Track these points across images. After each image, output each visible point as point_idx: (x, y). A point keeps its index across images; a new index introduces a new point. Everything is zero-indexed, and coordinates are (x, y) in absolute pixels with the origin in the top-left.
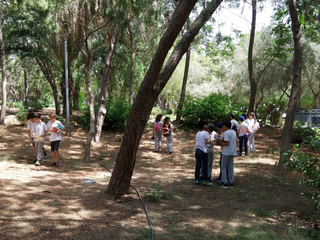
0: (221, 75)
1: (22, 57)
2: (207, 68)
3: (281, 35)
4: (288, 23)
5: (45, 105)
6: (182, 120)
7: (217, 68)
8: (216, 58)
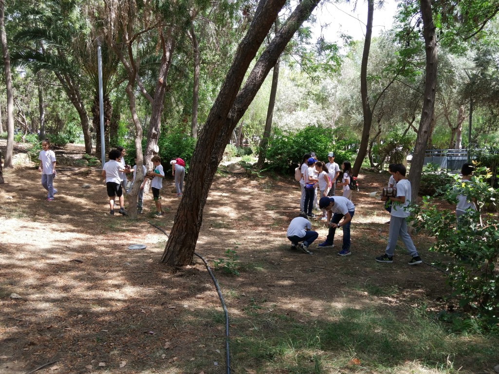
0: (321, 99)
1: (36, 70)
2: (303, 89)
3: (408, 42)
4: (418, 26)
5: (69, 139)
6: (267, 163)
7: (316, 89)
8: (316, 74)
